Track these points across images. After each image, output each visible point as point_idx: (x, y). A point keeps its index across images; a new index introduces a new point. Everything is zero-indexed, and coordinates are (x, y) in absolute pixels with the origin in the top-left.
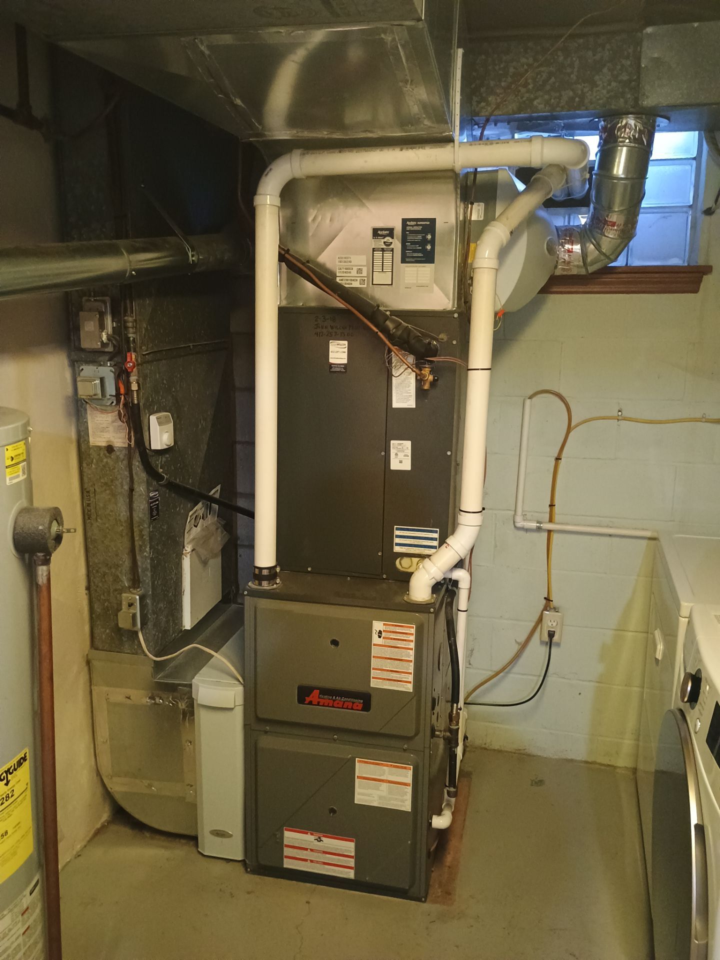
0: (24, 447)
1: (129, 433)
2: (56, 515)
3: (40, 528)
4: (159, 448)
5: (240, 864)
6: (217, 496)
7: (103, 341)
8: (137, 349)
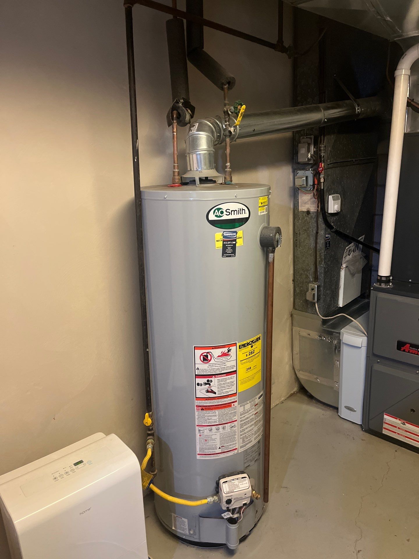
0: (267, 199)
1: (318, 204)
2: (278, 231)
3: (271, 235)
4: (332, 212)
5: (359, 426)
6: (362, 240)
7: (308, 158)
8: (325, 161)
